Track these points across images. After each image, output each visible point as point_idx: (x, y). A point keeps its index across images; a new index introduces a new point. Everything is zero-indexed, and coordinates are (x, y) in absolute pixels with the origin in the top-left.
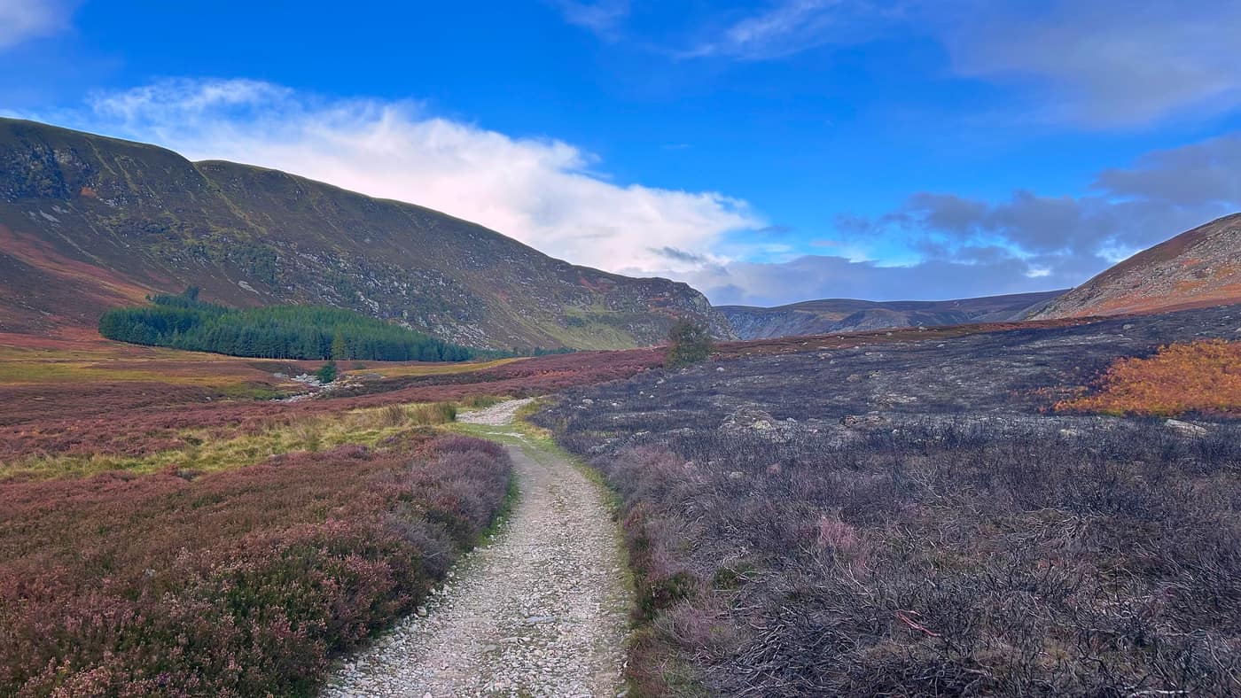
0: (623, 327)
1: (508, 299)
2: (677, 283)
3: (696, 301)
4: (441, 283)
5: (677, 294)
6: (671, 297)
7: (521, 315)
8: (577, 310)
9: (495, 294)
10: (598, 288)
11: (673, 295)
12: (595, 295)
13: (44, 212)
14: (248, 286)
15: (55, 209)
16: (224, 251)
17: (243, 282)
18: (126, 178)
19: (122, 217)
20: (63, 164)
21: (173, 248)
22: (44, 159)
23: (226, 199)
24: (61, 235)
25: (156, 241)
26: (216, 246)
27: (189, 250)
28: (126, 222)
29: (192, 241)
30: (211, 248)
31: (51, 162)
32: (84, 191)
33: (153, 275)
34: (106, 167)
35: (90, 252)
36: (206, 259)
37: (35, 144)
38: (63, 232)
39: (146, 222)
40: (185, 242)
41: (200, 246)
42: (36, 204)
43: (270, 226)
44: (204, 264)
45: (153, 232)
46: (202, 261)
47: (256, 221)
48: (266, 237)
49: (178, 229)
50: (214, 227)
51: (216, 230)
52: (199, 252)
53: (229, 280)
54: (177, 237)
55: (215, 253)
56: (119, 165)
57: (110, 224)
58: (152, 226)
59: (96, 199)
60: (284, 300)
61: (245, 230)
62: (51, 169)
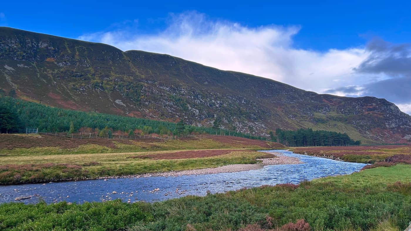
0: (349, 123)
1: (283, 111)
2: (379, 99)
3: (392, 107)
4: (243, 102)
5: (380, 104)
6: (376, 105)
7: (289, 118)
8: (321, 114)
9: (276, 109)
10: (333, 104)
11: (377, 104)
12: (331, 107)
13: (8, 66)
14: (121, 102)
15: (18, 65)
16: (113, 85)
17: (118, 100)
18: (75, 54)
19: (62, 70)
20: (42, 48)
21: (83, 84)
22: (30, 45)
23: (131, 64)
24: (6, 75)
25: (75, 81)
26: (110, 83)
27: (92, 85)
28: (62, 72)
29: (97, 80)
30: (107, 84)
31: (35, 47)
32: (48, 59)
33: (53, 95)
34: (68, 49)
35: (15, 83)
36: (102, 89)
37: (27, 39)
38: (9, 74)
39: (73, 72)
40: (92, 81)
41: (100, 83)
42: (5, 62)
43: (148, 75)
44: (99, 92)
45: (76, 77)
46: (99, 90)
47: (141, 73)
48: (142, 79)
49: (92, 75)
50: (113, 74)
51: (113, 76)
52: (98, 86)
53: (110, 99)
54: (89, 79)
55: (108, 86)
56: (76, 49)
57: (52, 73)
58: (76, 74)
59: (53, 63)
60: (141, 109)
61: (132, 76)
62: (30, 48)
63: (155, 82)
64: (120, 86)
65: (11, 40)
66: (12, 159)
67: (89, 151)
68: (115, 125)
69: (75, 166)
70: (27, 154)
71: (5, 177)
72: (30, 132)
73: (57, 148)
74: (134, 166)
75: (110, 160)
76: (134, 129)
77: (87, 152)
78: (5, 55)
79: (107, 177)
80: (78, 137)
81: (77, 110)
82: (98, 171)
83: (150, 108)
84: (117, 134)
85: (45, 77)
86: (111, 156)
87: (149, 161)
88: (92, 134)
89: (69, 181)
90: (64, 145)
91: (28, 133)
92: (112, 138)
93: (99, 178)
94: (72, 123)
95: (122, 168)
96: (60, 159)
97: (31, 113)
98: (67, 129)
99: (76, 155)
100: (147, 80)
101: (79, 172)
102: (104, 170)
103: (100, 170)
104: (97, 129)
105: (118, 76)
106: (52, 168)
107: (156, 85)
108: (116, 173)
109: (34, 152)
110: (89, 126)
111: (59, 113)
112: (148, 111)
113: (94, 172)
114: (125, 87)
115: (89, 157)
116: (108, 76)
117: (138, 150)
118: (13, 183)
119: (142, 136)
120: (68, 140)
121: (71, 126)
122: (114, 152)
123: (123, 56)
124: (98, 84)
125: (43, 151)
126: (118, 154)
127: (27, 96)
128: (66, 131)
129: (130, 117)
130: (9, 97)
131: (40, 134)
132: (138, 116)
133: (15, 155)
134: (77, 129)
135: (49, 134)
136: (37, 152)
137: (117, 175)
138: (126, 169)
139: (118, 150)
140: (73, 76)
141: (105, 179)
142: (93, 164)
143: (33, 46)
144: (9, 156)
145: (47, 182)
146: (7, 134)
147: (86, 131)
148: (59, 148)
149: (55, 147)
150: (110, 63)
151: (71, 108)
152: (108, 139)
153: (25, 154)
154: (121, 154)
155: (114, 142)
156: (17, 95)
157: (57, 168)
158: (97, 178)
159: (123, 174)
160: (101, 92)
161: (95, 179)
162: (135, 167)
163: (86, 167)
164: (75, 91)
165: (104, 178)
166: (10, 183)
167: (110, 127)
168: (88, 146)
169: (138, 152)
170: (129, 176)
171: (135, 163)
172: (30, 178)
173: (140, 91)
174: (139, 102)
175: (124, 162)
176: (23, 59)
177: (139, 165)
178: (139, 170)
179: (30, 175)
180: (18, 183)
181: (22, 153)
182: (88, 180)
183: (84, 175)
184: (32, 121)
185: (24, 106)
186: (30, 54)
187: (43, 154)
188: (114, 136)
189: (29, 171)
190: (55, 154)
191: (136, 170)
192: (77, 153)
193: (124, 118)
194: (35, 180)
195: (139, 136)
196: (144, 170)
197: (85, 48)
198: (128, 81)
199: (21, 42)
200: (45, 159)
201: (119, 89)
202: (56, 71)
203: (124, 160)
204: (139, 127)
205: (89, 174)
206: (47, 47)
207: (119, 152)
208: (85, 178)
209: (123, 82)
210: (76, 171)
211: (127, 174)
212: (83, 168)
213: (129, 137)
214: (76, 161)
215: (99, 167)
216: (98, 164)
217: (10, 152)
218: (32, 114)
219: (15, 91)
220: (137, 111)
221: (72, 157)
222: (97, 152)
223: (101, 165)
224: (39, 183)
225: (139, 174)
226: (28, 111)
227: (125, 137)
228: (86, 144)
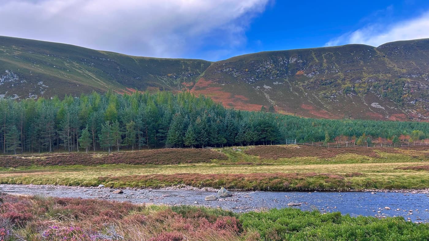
13: (266, 85)
14: (378, 105)
15: (274, 83)
16: (367, 87)
17: (375, 103)
18: (323, 62)
19: (311, 80)
20: (293, 63)
21: (334, 91)
22: (282, 63)
23: (386, 59)
24: (265, 94)
25: (325, 89)
26: (363, 85)
27: (344, 90)
28: (312, 82)
29: (348, 85)
30: (360, 87)
31: (286, 64)
32: (298, 73)
33: (306, 106)
34: (315, 59)
35: (273, 100)
36: (354, 93)
37: (279, 58)
38: (268, 92)
39: (322, 80)
40: (343, 86)
41: (352, 87)
42: (264, 83)
43: (412, 67)
44: (352, 97)
45: (326, 85)
46: (351, 95)
47: (401, 67)
48: (403, 74)
49: (342, 80)
50: (366, 75)
51: (366, 77)
52: (350, 91)
53: (365, 103)
54: (339, 85)
55: (361, 90)
56: (323, 57)
57: (303, 85)
58: (326, 81)
59: (302, 75)
60: (405, 111)
61: (389, 73)
62: (282, 66)
63: (421, 75)
64: (375, 87)
65: (267, 62)
66: (279, 167)
67: (347, 161)
68: (374, 132)
69: (337, 176)
70: (290, 163)
71: (276, 184)
72: (290, 143)
73: (315, 158)
74: (407, 179)
75: (374, 171)
76: (399, 135)
77: (345, 162)
78: (263, 77)
79: (375, 190)
80: (335, 146)
81: (330, 119)
82: (363, 183)
83: (417, 108)
84: (377, 142)
85: (297, 90)
86: (374, 167)
87: (426, 173)
88: (349, 142)
89: (332, 191)
90: (321, 155)
91: (288, 144)
92: (372, 146)
93: (364, 190)
94: (327, 132)
95: (392, 181)
96: (320, 169)
97: (288, 125)
98: (322, 138)
99: (335, 165)
100: (410, 75)
101: (342, 183)
102: (369, 182)
103: (365, 182)
104: (354, 137)
105: (372, 76)
106: (315, 178)
107: (423, 78)
108: (385, 186)
109: (295, 162)
110: (346, 134)
111: (313, 124)
112: (415, 112)
113: (359, 183)
114: (382, 87)
115: (349, 167)
116: (359, 78)
117: (407, 160)
118: (283, 189)
119: (411, 143)
120: (324, 150)
121: (327, 135)
122: (377, 162)
123: (376, 52)
124: (349, 89)
125: (303, 161)
126: (382, 164)
127: (283, 110)
128: (322, 140)
129: (392, 121)
130: (270, 112)
131: (298, 145)
132: (402, 119)
133: (280, 164)
134: (332, 138)
135: (306, 144)
136: (298, 162)
137: (386, 188)
138: (396, 181)
139: (381, 159)
140: (323, 84)
141: (372, 192)
142: (357, 175)
143: (284, 63)
144: (275, 165)
145: (312, 191)
146: (272, 145)
147: (342, 140)
148: (317, 158)
149: (313, 156)
150: (361, 64)
151: (324, 117)
152: (368, 148)
153: (287, 164)
154: (386, 164)
155: (375, 151)
156: (275, 110)
157: (319, 178)
158: (363, 191)
159: (394, 188)
160: (353, 96)
161: (361, 191)
162: (409, 179)
163: (349, 178)
164: (326, 99)
165: (371, 190)
166: (280, 189)
167: (368, 134)
168: (345, 155)
169: (408, 162)
170: (402, 190)
171: (407, 175)
172: (296, 186)
173: (401, 89)
174: (401, 103)
175: (392, 174)
176: (277, 77)
177: (413, 178)
178: (414, 183)
179: (296, 184)
180: (287, 190)
181: (285, 163)
182: (353, 191)
183: (347, 186)
184: (290, 133)
185: (282, 119)
186: (283, 71)
187: (303, 164)
188: (374, 144)
189: (295, 179)
190: (314, 164)
191: (411, 184)
192: (335, 163)
193: (384, 123)
194: (301, 189)
195: (406, 142)
196: (421, 184)
197: (332, 53)
198: (385, 80)
199: (274, 62)
200: (306, 168)
201: (374, 91)
202: (306, 82)
203: (391, 171)
204: (405, 132)
205: (353, 186)
206: (296, 61)
207: (382, 162)
208: (349, 190)
209: (378, 82)
210: (339, 181)
211: (398, 187)
212: (346, 179)
213: (393, 144)
214: (336, 171)
215: (362, 178)
216: (361, 175)
217: (275, 161)
218: (290, 126)
219: (274, 106)
220: (401, 113)
221: (331, 166)
222: (357, 162)
223: (364, 176)
224: (304, 191)
225: (415, 189)
226: (286, 124)
227: (388, 144)
228: (343, 153)
